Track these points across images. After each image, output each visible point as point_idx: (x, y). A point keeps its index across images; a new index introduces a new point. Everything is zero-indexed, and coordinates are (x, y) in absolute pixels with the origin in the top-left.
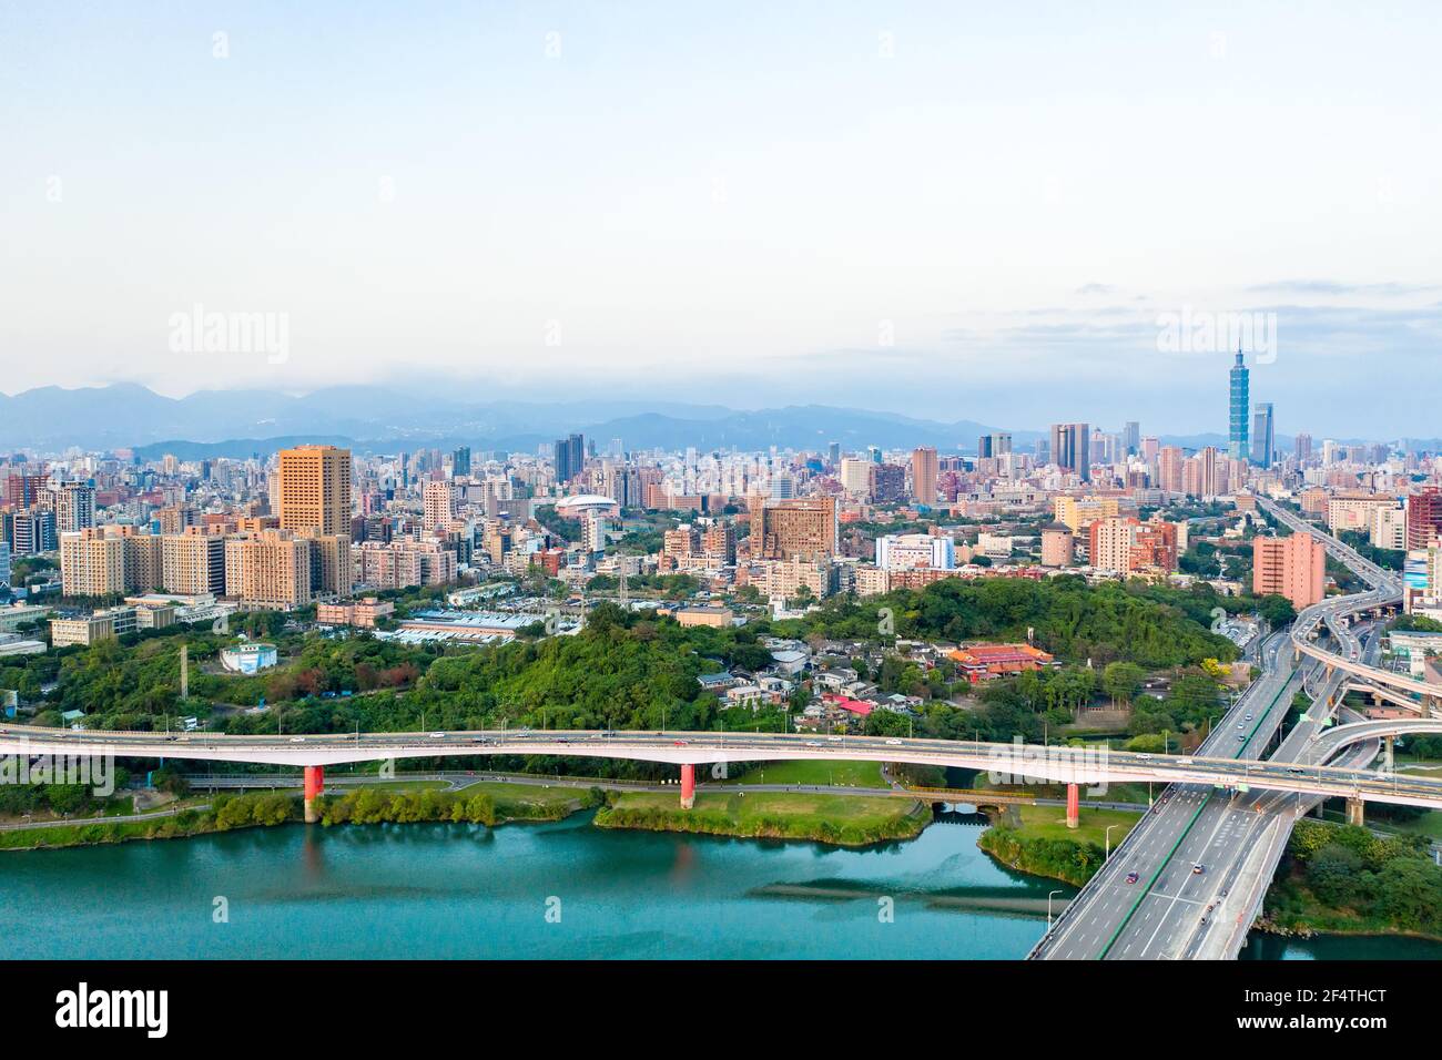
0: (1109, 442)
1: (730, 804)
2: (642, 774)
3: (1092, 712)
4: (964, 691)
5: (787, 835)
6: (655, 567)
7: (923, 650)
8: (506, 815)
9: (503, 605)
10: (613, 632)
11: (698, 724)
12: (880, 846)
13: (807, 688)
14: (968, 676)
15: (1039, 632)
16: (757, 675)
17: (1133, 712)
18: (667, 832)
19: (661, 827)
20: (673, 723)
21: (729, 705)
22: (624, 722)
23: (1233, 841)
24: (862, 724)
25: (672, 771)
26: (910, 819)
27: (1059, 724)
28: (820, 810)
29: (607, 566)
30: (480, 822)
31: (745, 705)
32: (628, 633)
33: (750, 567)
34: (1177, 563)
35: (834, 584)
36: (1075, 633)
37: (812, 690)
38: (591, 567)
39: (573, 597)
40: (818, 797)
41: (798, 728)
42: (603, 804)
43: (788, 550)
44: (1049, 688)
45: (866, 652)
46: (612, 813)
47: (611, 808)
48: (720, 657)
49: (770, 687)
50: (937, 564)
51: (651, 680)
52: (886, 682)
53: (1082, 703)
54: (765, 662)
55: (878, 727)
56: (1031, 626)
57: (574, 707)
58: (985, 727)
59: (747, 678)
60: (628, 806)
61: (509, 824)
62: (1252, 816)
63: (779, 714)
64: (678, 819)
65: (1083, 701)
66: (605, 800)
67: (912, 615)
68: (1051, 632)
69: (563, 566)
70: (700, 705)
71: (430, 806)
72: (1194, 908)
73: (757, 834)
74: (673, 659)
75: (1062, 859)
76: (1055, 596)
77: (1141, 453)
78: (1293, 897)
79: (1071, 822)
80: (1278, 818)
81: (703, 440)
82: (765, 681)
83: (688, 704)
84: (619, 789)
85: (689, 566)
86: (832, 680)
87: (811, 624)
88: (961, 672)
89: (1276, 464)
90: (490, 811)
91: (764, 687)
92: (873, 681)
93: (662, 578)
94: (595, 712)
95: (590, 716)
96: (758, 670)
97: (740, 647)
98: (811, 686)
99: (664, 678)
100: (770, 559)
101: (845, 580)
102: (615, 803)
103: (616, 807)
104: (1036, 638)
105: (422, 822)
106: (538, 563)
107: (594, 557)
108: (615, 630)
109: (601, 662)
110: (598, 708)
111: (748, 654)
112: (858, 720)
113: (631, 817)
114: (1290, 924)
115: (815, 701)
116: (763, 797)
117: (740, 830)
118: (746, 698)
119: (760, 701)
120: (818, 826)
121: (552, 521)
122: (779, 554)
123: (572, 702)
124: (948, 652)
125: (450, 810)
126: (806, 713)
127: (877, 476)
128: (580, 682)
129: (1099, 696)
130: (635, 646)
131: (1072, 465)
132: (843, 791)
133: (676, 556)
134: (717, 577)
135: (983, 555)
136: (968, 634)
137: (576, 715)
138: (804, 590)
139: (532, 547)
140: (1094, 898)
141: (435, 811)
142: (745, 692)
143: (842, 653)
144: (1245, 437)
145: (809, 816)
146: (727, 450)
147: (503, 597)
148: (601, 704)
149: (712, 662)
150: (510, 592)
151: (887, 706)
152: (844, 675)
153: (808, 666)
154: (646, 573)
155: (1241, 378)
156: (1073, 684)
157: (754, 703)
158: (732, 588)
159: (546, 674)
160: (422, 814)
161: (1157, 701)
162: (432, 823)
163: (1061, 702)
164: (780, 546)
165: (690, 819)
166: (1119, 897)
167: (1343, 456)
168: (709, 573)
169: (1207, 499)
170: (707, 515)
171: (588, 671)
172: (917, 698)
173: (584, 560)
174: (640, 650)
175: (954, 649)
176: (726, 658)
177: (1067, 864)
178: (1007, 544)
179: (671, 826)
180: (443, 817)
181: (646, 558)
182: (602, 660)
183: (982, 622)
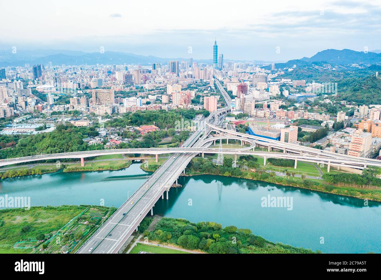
0: (186, 63)
1: (92, 164)
2: (72, 161)
3: (165, 139)
4: (140, 136)
5: (103, 169)
6: (68, 108)
7: (132, 128)
8: (44, 172)
9: (29, 121)
10: (62, 131)
11: (84, 149)
12: (122, 169)
13: (107, 139)
14: (141, 133)
15: (156, 122)
16: (96, 137)
17: (173, 138)
18: (79, 171)
19: (78, 171)
20: (78, 149)
21: (90, 145)
22: (67, 150)
23: (181, 162)
24: (119, 146)
25: (79, 160)
26: (127, 164)
27: (158, 142)
28: (110, 164)
29: (56, 109)
30: (38, 174)
31: (93, 144)
32: (66, 131)
33: (93, 107)
34: (191, 101)
35: (113, 111)
36: (163, 122)
37: (108, 139)
38: (51, 109)
39: (48, 118)
40: (109, 161)
41: (105, 148)
42: (65, 168)
43: (102, 102)
44: (157, 135)
45: (119, 129)
46: (67, 169)
47: (66, 168)
48: (87, 134)
49: (99, 140)
50: (138, 105)
51: (72, 141)
52: (124, 136)
53: (163, 137)
54: (97, 134)
55: (121, 147)
56: (155, 121)
57: (56, 148)
58: (143, 144)
59: (93, 138)
60: (70, 167)
61: (44, 174)
62: (186, 157)
63: (101, 145)
64: (81, 169)
65: (163, 136)
66: (65, 166)
67: (129, 120)
68: (159, 122)
69: (43, 109)
70: (84, 145)
71: (26, 172)
72: (171, 174)
73: (98, 170)
74: (76, 136)
75: (154, 168)
76: (160, 115)
77: (192, 67)
78: (191, 170)
79: (157, 161)
80: (190, 157)
81: (77, 62)
82: (97, 138)
83: (81, 145)
84: (68, 164)
85: (78, 108)
86: (112, 136)
87: (107, 124)
88: (140, 132)
89: (224, 69)
90: (40, 172)
91: (97, 140)
92: (121, 136)
93: (71, 111)
94: (60, 149)
95: (59, 150)
96: (96, 136)
97: (91, 132)
98: (108, 138)
99: (75, 140)
100: (98, 105)
101: (116, 110)
102: (67, 167)
103: (68, 168)
104: (155, 124)
105: (25, 176)
106: (36, 108)
107: (52, 106)
108: (63, 130)
109: (60, 138)
110: (61, 148)
111: (93, 133)
112: (118, 145)
113: (71, 169)
114: (189, 174)
115: (108, 142)
116: (98, 163)
117: (94, 169)
118: (94, 143)
119: (96, 143)
120: (110, 167)
121: (36, 93)
122: (100, 103)
123: (55, 147)
124: (137, 128)
125: (31, 172)
126: (106, 144)
127: (125, 77)
128: (56, 143)
129: (166, 135)
130: (68, 134)
131: (175, 72)
132: (114, 160)
133: (74, 105)
134: (85, 110)
135: (149, 101)
136: (141, 124)
137: (56, 150)
138: (106, 113)
139: (33, 104)
140: (156, 174)
141: (28, 173)
142: (93, 142)
143: (114, 130)
144: (217, 62)
145: (108, 165)
146: (84, 65)
147: (29, 119)
148: (62, 147)
149: (86, 136)
150: (30, 117)
151: (124, 141)
152: (114, 135)
153: (107, 134)
154: (66, 110)
155: (216, 48)
156: (161, 134)
157: (95, 144)
158: (89, 113)
159: (47, 141)
160: (25, 174)
161: (178, 136)
162: (27, 175)
163: (159, 137)
164: (100, 101)
165: (84, 168)
166: (160, 173)
167: (238, 67)
168: (83, 109)
169: (205, 81)
170: (80, 90)
171: (58, 140)
172: (130, 139)
173: (49, 108)
174: (69, 135)
175: (139, 127)
176: (88, 134)
177: (154, 169)
178: (155, 97)
179: (80, 170)
180: (30, 174)
181: (65, 106)
182: (61, 137)
183: (145, 121)
